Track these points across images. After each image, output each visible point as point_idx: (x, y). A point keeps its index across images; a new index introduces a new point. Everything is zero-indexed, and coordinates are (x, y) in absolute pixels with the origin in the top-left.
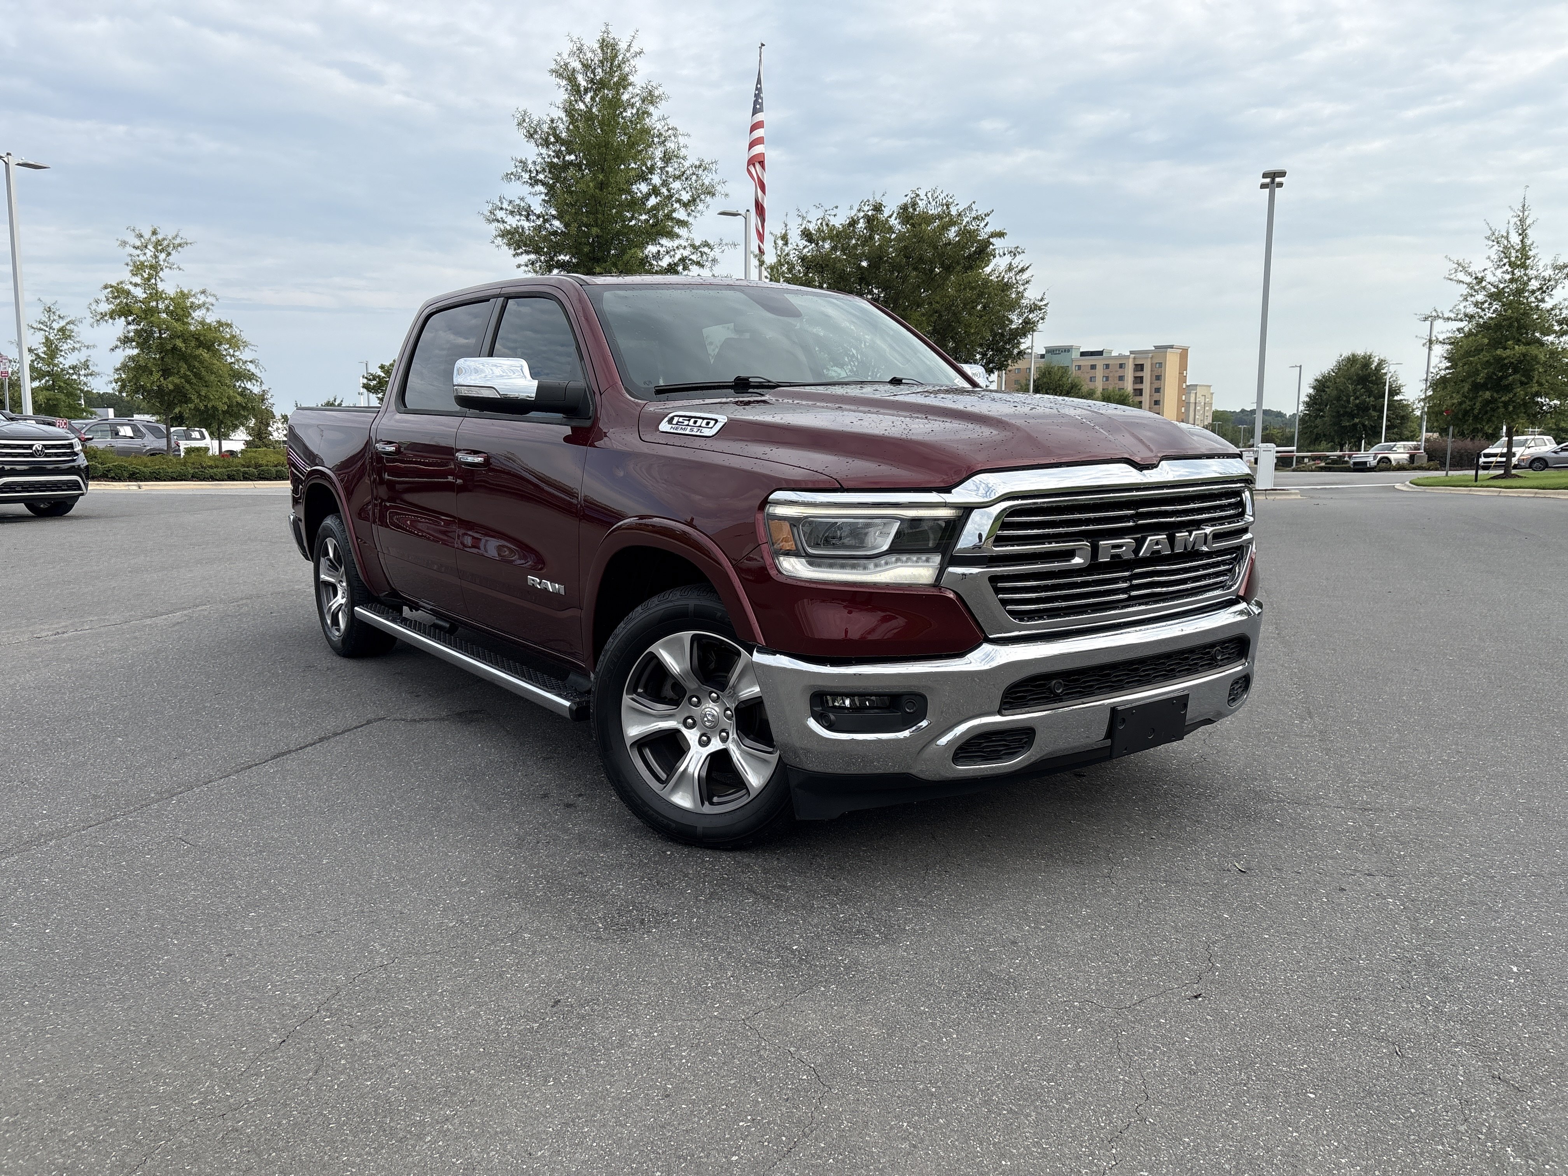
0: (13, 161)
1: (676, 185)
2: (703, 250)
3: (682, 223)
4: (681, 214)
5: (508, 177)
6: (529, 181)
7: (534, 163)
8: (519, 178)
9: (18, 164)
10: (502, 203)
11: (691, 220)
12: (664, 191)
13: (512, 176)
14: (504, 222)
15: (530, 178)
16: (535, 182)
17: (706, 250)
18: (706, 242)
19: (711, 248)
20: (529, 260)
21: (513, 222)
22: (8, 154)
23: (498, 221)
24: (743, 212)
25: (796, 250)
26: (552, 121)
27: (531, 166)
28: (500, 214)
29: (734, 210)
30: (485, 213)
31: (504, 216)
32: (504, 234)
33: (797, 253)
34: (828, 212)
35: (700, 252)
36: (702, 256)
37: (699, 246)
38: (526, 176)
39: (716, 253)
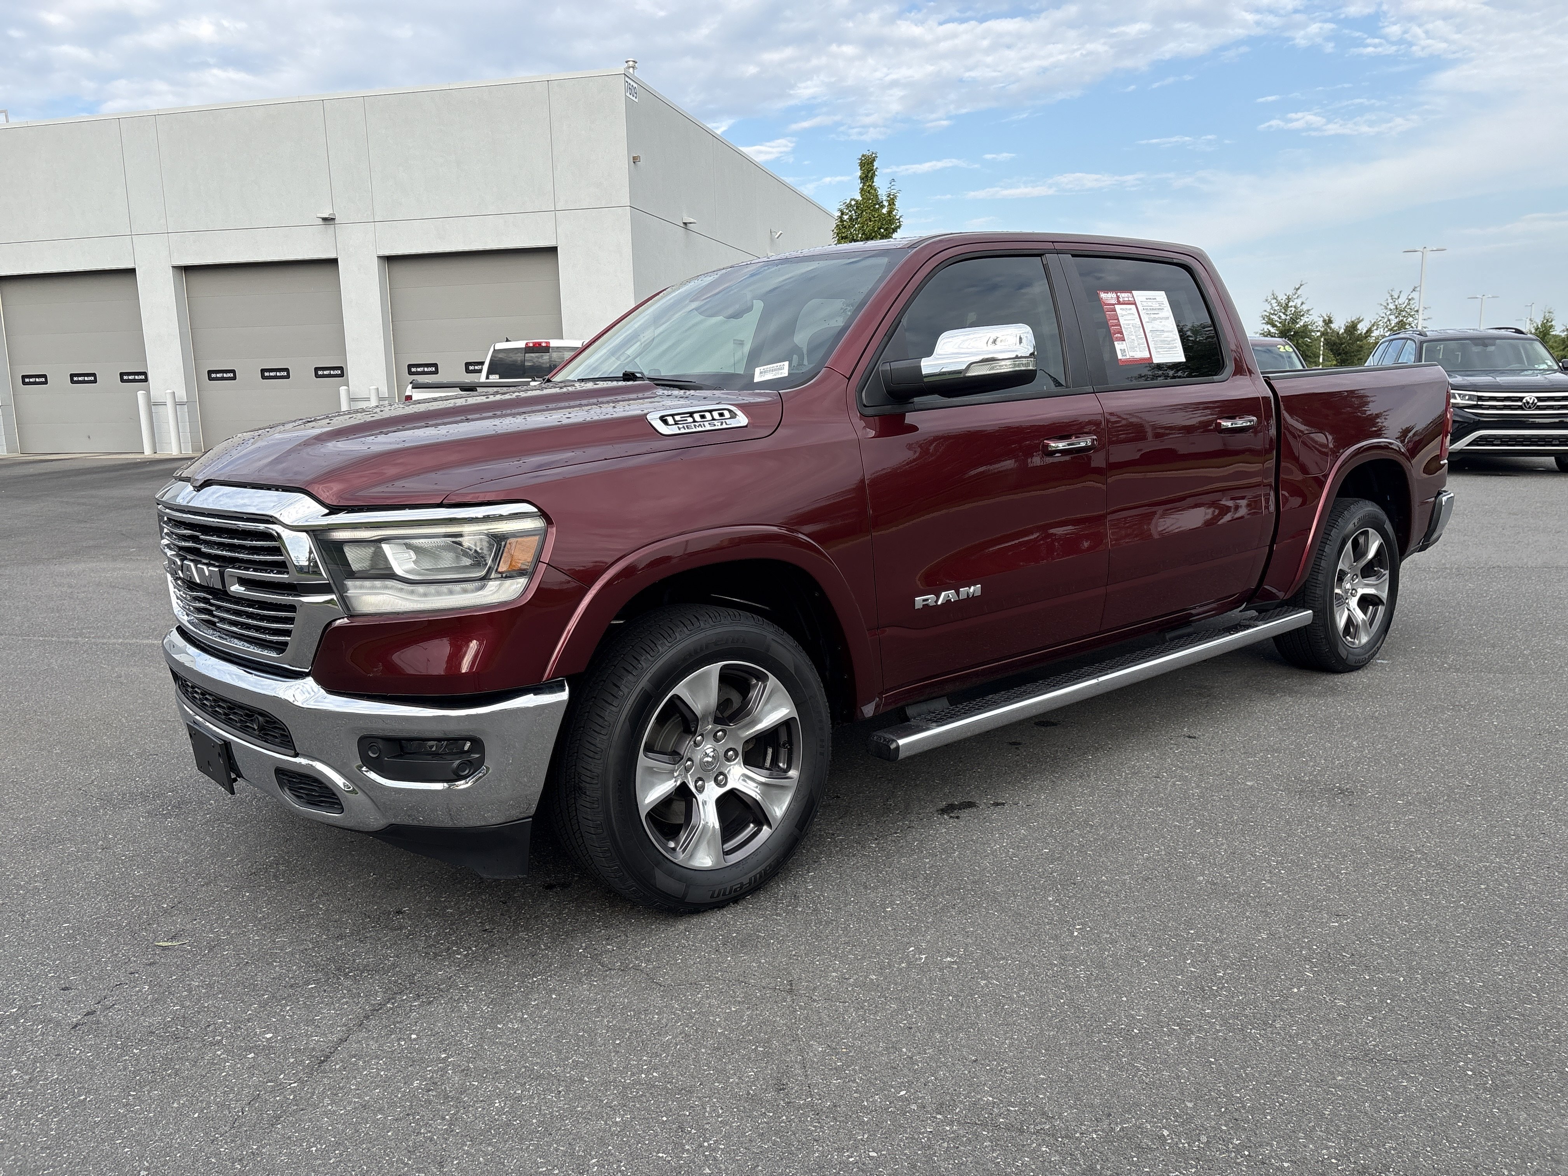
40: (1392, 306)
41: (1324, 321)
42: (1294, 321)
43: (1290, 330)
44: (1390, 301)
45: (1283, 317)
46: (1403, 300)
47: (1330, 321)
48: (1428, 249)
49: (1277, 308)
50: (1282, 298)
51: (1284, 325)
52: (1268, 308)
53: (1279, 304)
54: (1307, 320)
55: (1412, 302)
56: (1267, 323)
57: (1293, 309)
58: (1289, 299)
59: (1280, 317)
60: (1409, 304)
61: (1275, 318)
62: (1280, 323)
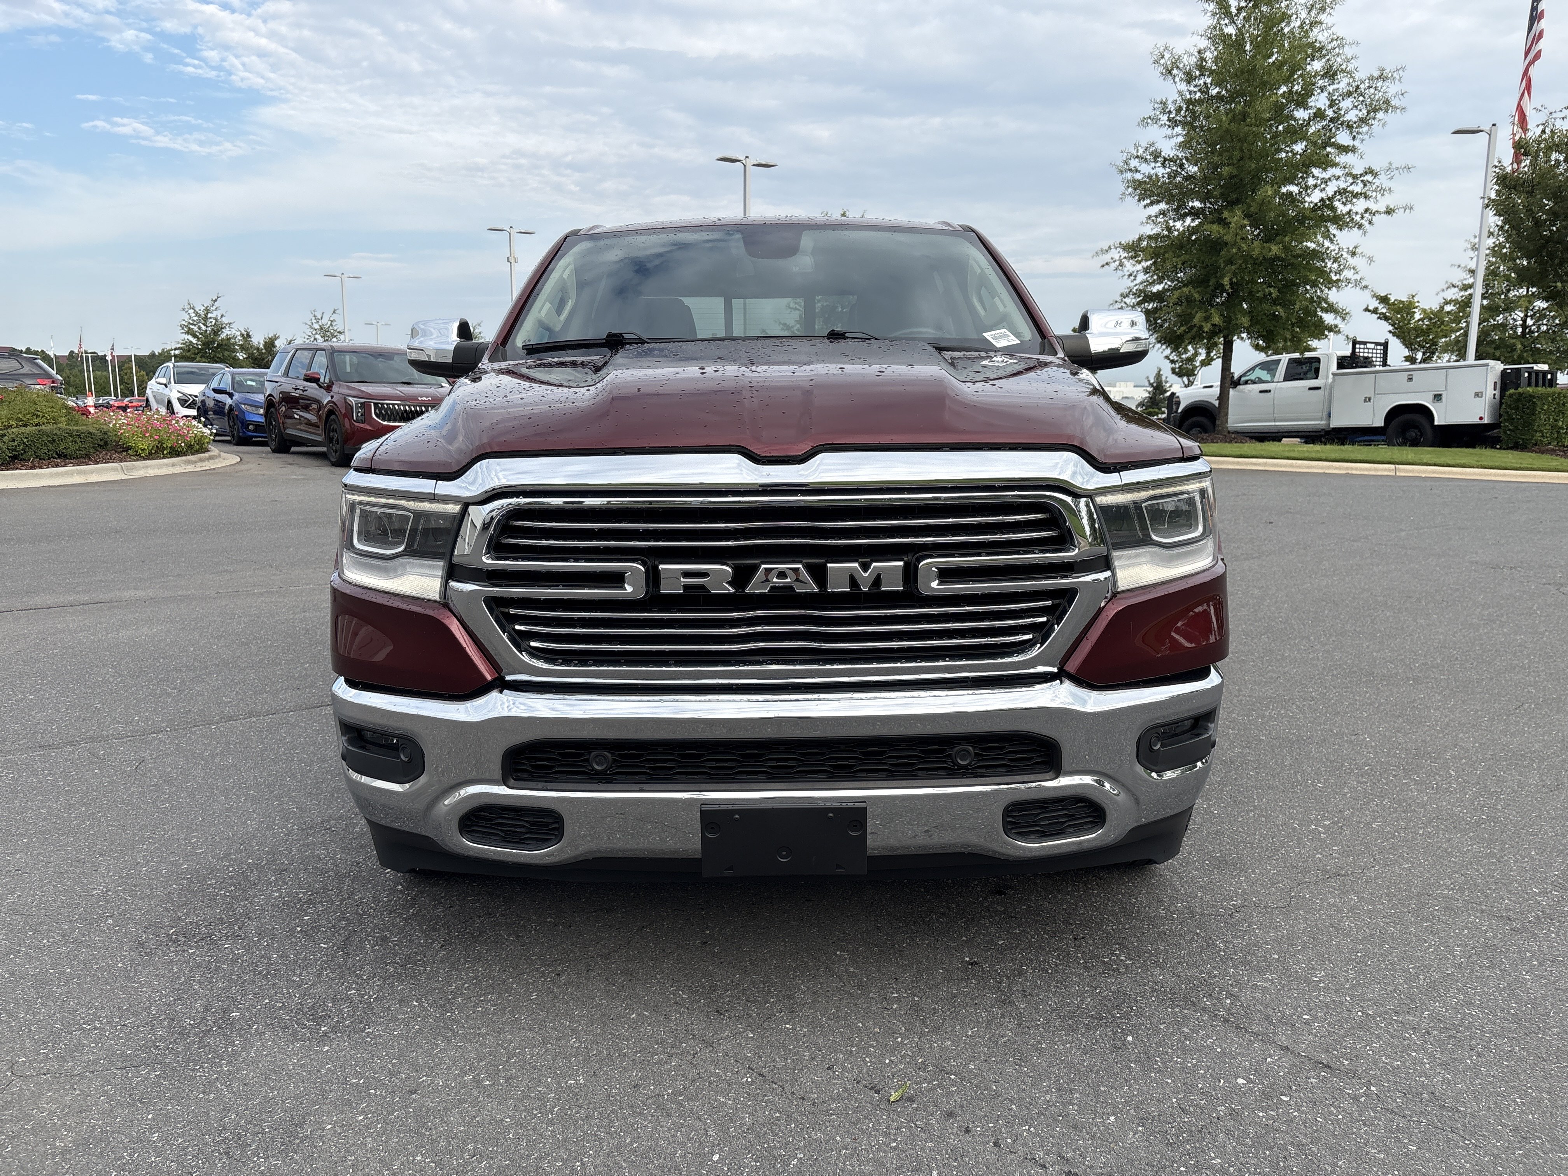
0: (749, 163)
1: (1346, 104)
2: (1365, 178)
3: (1344, 149)
4: (1343, 138)
5: (1144, 122)
6: (1167, 123)
7: (1175, 102)
8: (1157, 120)
9: (754, 165)
10: (1138, 151)
11: (1357, 143)
12: (1330, 113)
13: (1149, 121)
14: (1137, 171)
15: (1169, 120)
16: (1173, 123)
17: (1369, 177)
18: (1369, 168)
19: (1375, 174)
20: (1160, 211)
21: (1146, 169)
22: (747, 157)
23: (1130, 170)
24: (1487, 127)
25: (1496, 167)
26: (1199, 52)
27: (1171, 107)
28: (1134, 163)
29: (1474, 127)
30: (1117, 164)
31: (1137, 165)
32: (1137, 185)
33: (1498, 171)
34: (1554, 115)
35: (1362, 181)
36: (1365, 185)
37: (1361, 175)
38: (1164, 118)
39: (1382, 181)
40: (316, 326)
41: (242, 335)
42: (216, 333)
43: (213, 342)
44: (314, 321)
45: (204, 328)
46: (325, 321)
47: (249, 336)
48: (346, 275)
49: (196, 318)
50: (200, 309)
51: (206, 337)
52: (187, 317)
53: (197, 314)
54: (229, 333)
55: (334, 324)
56: (188, 333)
57: (214, 321)
58: (207, 311)
59: (200, 328)
60: (331, 325)
61: (195, 328)
62: (201, 334)
